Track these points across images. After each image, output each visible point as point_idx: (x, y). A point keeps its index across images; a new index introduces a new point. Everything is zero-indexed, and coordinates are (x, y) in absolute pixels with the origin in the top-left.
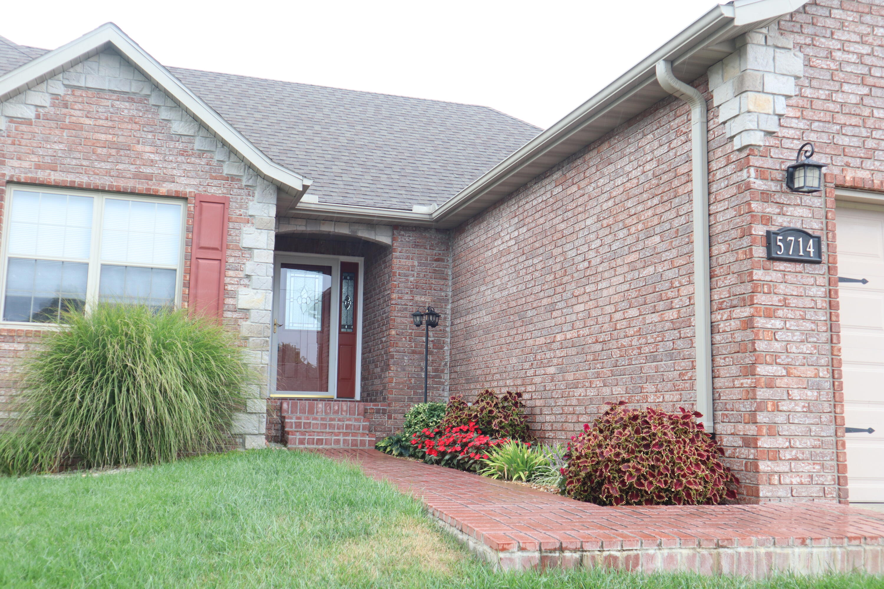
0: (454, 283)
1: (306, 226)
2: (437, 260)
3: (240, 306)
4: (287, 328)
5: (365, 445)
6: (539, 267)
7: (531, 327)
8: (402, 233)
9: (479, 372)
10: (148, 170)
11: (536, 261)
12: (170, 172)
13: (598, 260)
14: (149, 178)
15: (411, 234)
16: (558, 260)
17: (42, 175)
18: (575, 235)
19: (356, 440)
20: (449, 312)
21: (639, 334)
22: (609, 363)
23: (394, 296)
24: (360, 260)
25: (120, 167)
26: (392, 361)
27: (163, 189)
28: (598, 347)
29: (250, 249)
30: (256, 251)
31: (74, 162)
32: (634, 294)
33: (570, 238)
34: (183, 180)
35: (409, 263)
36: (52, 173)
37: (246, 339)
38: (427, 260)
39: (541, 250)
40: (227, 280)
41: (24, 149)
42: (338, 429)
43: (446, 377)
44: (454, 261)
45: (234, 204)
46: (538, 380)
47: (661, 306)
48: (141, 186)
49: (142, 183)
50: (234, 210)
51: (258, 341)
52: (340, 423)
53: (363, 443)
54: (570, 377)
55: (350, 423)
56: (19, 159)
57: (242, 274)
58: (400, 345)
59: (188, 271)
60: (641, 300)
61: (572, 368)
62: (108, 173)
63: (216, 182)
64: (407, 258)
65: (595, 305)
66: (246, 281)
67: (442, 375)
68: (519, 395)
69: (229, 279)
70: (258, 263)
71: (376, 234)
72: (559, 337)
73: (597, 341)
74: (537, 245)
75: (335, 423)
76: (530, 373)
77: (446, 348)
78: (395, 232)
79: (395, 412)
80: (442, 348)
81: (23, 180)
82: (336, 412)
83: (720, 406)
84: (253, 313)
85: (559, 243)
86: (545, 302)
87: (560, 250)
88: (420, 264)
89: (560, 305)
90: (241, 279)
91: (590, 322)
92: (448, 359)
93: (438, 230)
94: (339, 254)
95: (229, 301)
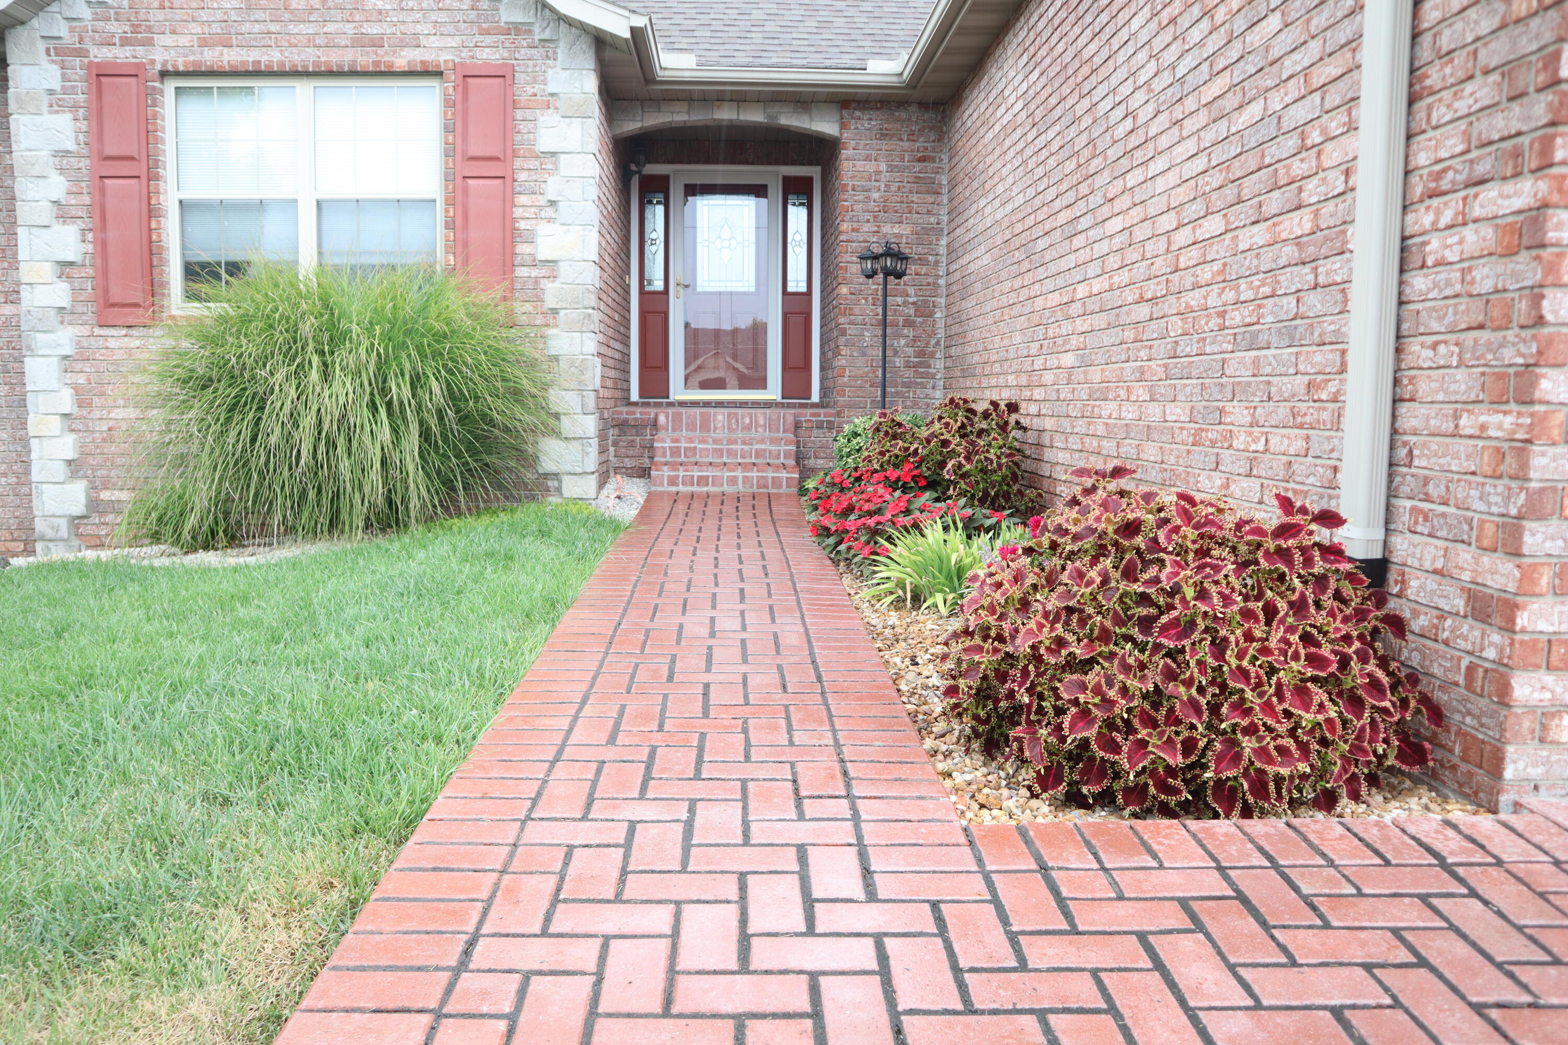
0: (951, 200)
1: (688, 112)
2: (922, 160)
3: (540, 257)
4: (699, 289)
5: (780, 486)
6: (1055, 147)
7: (1041, 273)
8: (858, 113)
9: (976, 358)
10: (374, 29)
11: (1051, 134)
12: (410, 29)
13: (1150, 109)
14: (377, 43)
15: (873, 114)
16: (1084, 125)
17: (210, 57)
18: (1111, 63)
19: (765, 478)
20: (942, 251)
21: (1224, 280)
22: (1161, 348)
23: (845, 226)
24: (814, 172)
25: (330, 28)
26: (842, 340)
27: (401, 62)
28: (1143, 311)
29: (553, 154)
30: (562, 157)
31: (257, 28)
32: (1216, 179)
33: (1103, 72)
34: (435, 42)
35: (871, 167)
36: (226, 50)
37: (555, 311)
38: (902, 160)
39: (1058, 112)
40: (518, 212)
41: (179, 15)
42: (743, 457)
43: (939, 364)
44: (950, 159)
45: (523, 76)
46: (1048, 378)
47: (1275, 201)
48: (364, 59)
49: (368, 53)
50: (524, 88)
51: (574, 314)
52: (746, 448)
53: (776, 482)
54: (1095, 375)
55: (763, 447)
56: (173, 32)
57: (542, 201)
58: (857, 310)
59: (450, 201)
60: (1230, 192)
61: (1100, 358)
62: (311, 41)
63: (489, 39)
64: (868, 158)
65: (1142, 216)
66: (550, 212)
67: (931, 361)
68: (1013, 407)
69: (521, 210)
70: (568, 179)
71: (811, 120)
72: (1082, 291)
73: (1141, 300)
74: (1053, 101)
75: (738, 447)
76: (1039, 363)
77: (938, 315)
78: (845, 113)
80: (931, 314)
81: (181, 68)
82: (748, 428)
84: (563, 268)
85: (1086, 87)
86: (1062, 218)
87: (1086, 103)
88: (891, 169)
89: (1085, 222)
90: (541, 208)
91: (1132, 255)
92: (941, 333)
93: (923, 105)
94: (777, 163)
95: (522, 249)
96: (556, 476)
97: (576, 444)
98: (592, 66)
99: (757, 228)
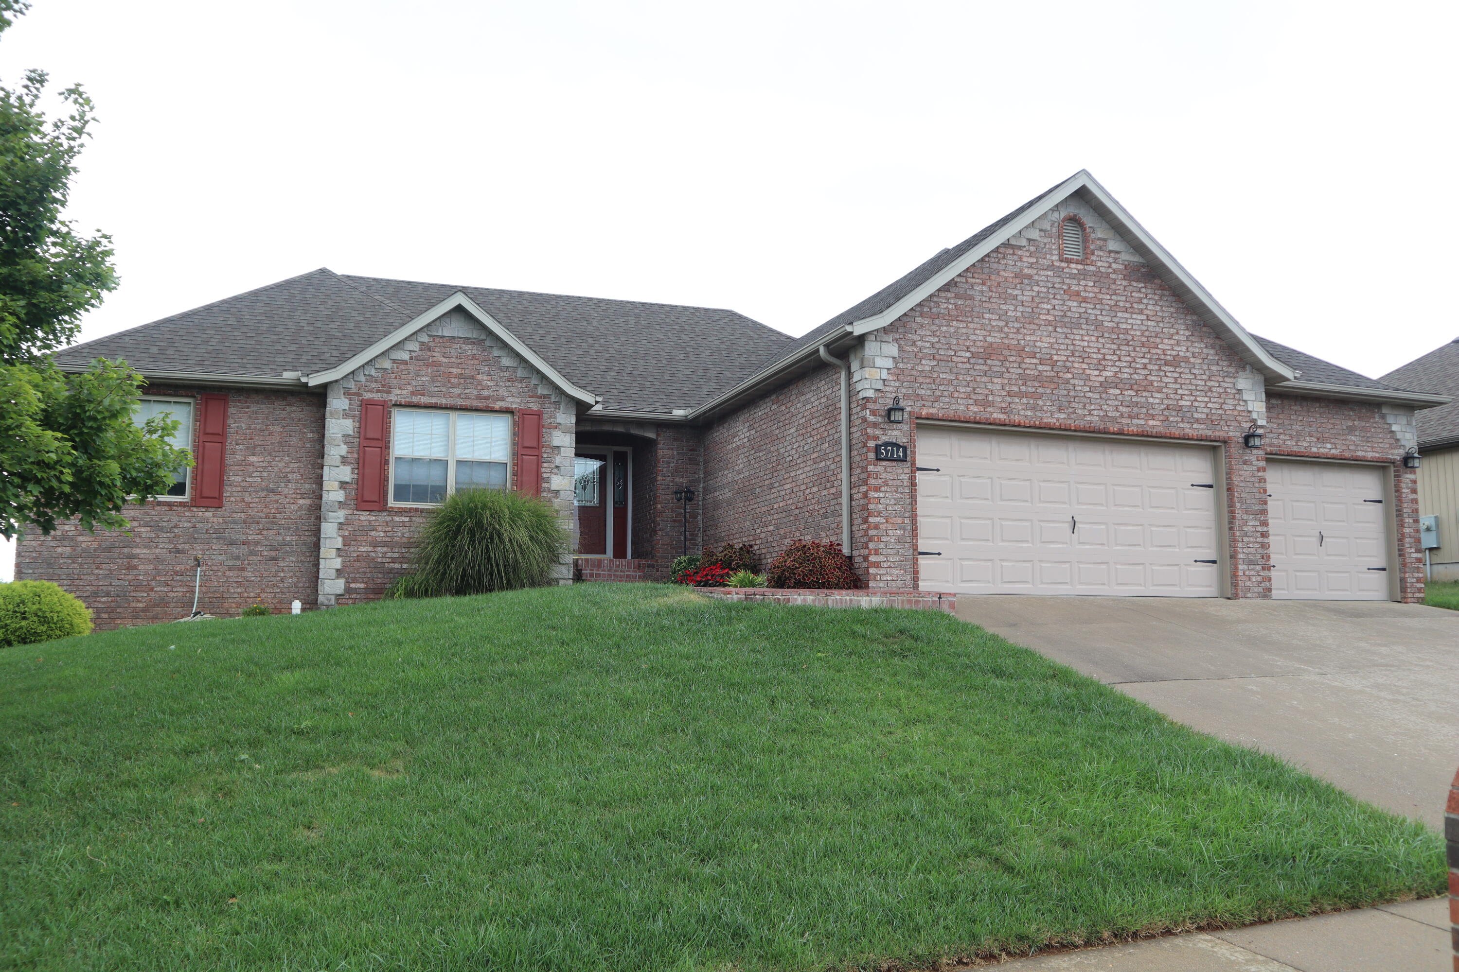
0: (705, 468)
2: (691, 450)
3: (552, 489)
6: (763, 458)
7: (758, 500)
8: (664, 430)
9: (724, 534)
10: (486, 393)
11: (761, 454)
12: (501, 394)
13: (797, 456)
14: (487, 398)
15: (671, 431)
17: (415, 399)
18: (784, 439)
20: (701, 490)
21: (818, 502)
22: (803, 521)
23: (659, 478)
24: (629, 450)
25: (467, 391)
26: (658, 528)
27: (498, 405)
28: (797, 511)
29: (558, 447)
30: (562, 448)
31: (436, 389)
32: (816, 478)
33: (781, 441)
34: (510, 399)
35: (670, 453)
36: (422, 397)
37: (557, 511)
38: (683, 450)
39: (764, 447)
40: (543, 470)
41: (403, 382)
42: (621, 577)
43: (700, 539)
44: (704, 450)
45: (546, 415)
46: (763, 535)
47: (829, 485)
48: (482, 404)
49: (483, 402)
50: (547, 420)
51: (565, 513)
52: (622, 574)
54: (782, 532)
55: (629, 573)
56: (400, 389)
57: (553, 466)
58: (664, 515)
59: (515, 464)
60: (819, 481)
61: (784, 526)
62: (459, 396)
63: (533, 400)
64: (669, 449)
65: (796, 485)
66: (556, 470)
67: (696, 538)
68: (751, 546)
70: (565, 457)
71: (644, 432)
72: (775, 506)
73: (796, 508)
74: (762, 443)
76: (758, 531)
78: (659, 430)
79: (662, 566)
80: (697, 517)
81: (402, 403)
82: (618, 566)
83: (854, 541)
84: (561, 493)
85: (775, 443)
86: (767, 482)
87: (775, 448)
88: (679, 454)
89: (776, 485)
90: (552, 468)
91: (793, 496)
92: (701, 526)
93: (692, 428)
94: (612, 445)
95: (545, 485)
98: (575, 413)
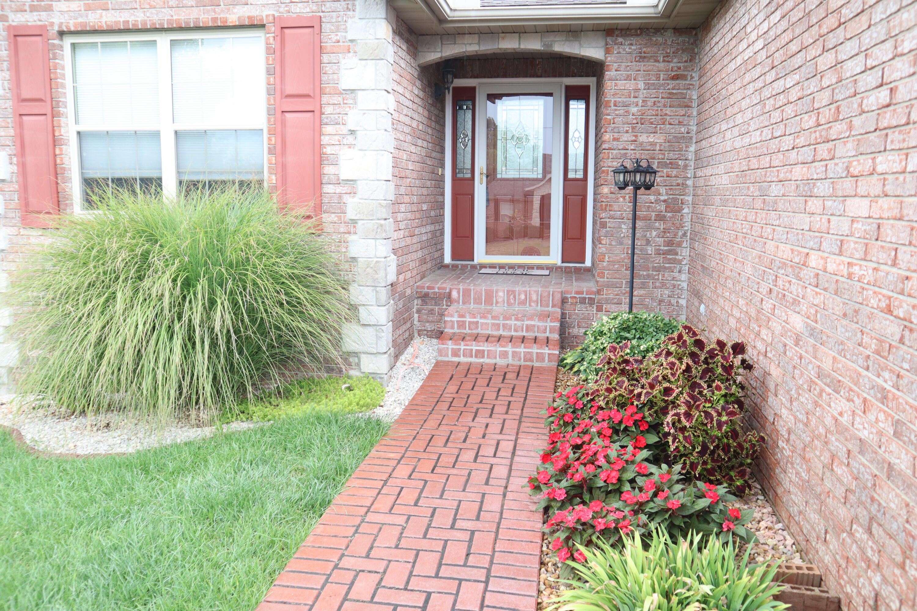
0: (699, 114)
1: (479, 44)
2: (675, 78)
3: (342, 177)
5: (543, 360)
6: (794, 95)
7: (774, 217)
8: (620, 40)
9: (714, 263)
11: (790, 82)
14: (214, 2)
15: (634, 40)
16: (826, 82)
17: (93, 19)
18: (864, 18)
19: (531, 353)
20: (691, 156)
23: (607, 136)
26: (603, 232)
27: (234, 15)
29: (353, 91)
30: (360, 93)
35: (630, 85)
36: (104, 13)
37: (354, 222)
38: (658, 78)
39: (798, 60)
40: (325, 140)
42: (516, 331)
43: (684, 253)
44: (700, 77)
45: (328, 25)
48: (206, 16)
49: (208, 11)
50: (329, 36)
51: (369, 224)
52: (519, 323)
53: (540, 357)
55: (532, 323)
57: (344, 130)
58: (616, 207)
59: (271, 132)
64: (628, 78)
66: (350, 139)
67: (679, 250)
69: (327, 138)
70: (364, 112)
71: (581, 46)
72: (815, 260)
74: (794, 47)
75: (512, 322)
76: (768, 305)
77: (686, 211)
78: (609, 39)
79: (607, 301)
80: (680, 210)
81: (72, 29)
84: (361, 186)
85: (831, 41)
87: (829, 58)
88: (648, 87)
90: (344, 136)
92: (688, 226)
93: (678, 30)
94: (561, 75)
95: (328, 170)
96: (356, 354)
97: (370, 329)
98: (384, 15)
99: (545, 128)
